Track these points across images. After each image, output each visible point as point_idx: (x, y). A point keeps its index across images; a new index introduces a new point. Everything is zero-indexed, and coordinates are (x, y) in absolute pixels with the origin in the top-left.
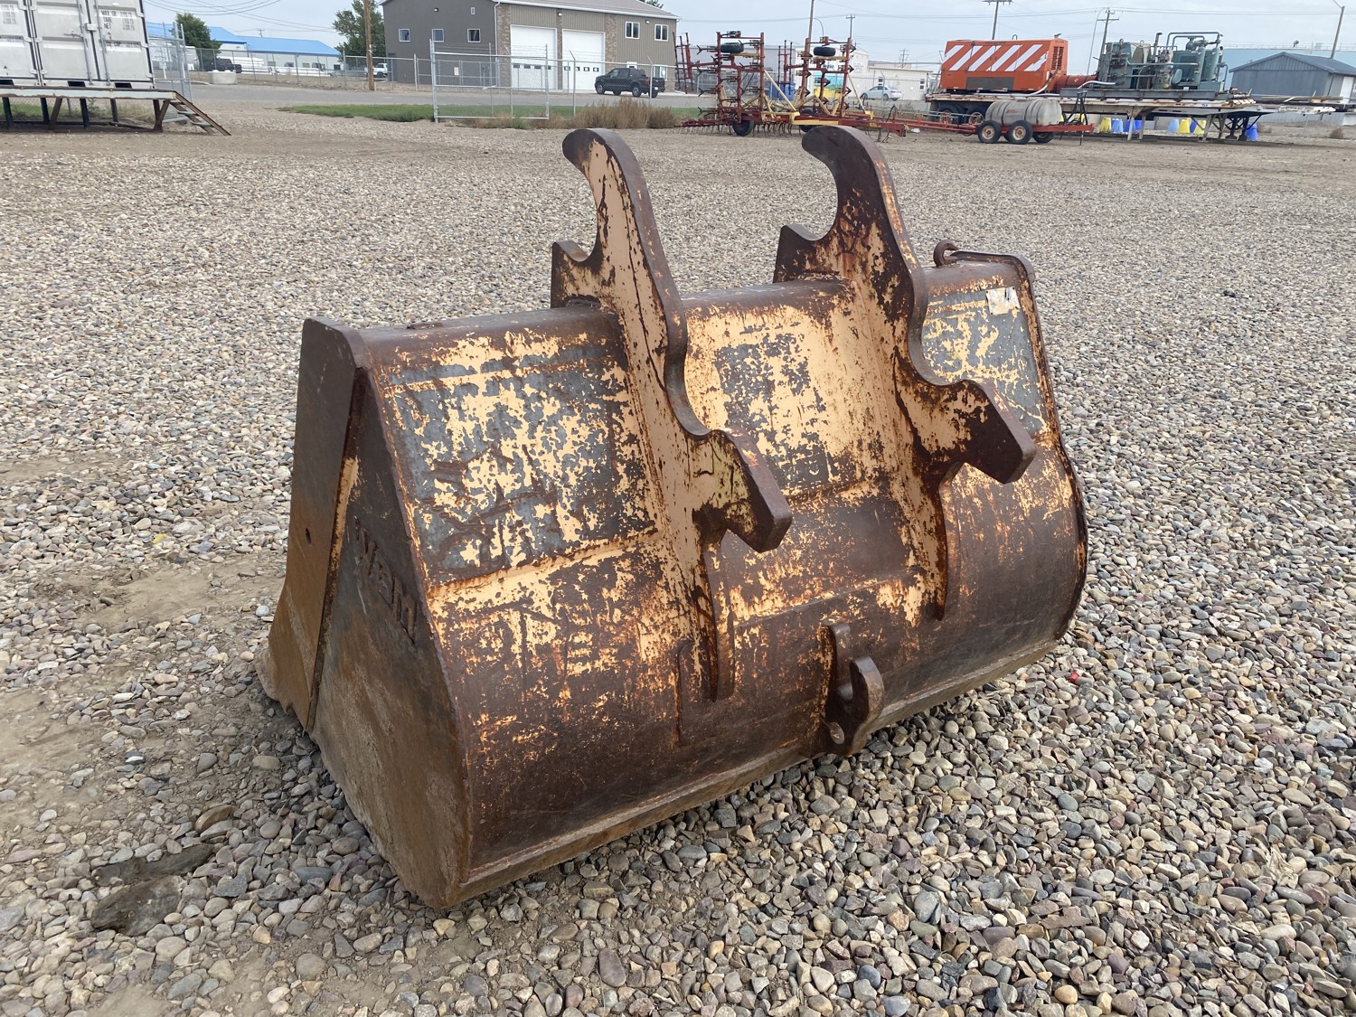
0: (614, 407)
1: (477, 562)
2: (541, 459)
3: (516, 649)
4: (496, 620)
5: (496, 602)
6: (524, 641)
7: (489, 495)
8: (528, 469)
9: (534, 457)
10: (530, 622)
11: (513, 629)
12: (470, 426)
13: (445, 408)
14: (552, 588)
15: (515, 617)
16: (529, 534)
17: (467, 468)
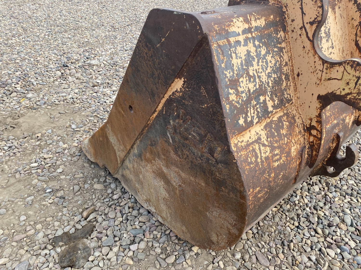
0: (281, 49)
1: (244, 124)
2: (261, 75)
3: (259, 160)
4: (252, 149)
5: (251, 141)
6: (261, 156)
7: (246, 94)
8: (257, 80)
9: (259, 74)
10: (262, 148)
11: (257, 152)
12: (239, 61)
13: (231, 53)
14: (266, 132)
15: (257, 146)
16: (259, 110)
17: (239, 82)
